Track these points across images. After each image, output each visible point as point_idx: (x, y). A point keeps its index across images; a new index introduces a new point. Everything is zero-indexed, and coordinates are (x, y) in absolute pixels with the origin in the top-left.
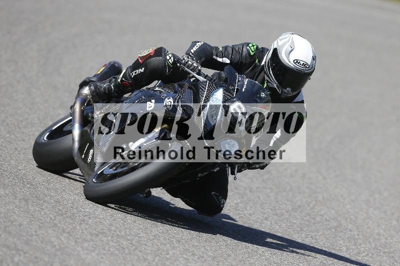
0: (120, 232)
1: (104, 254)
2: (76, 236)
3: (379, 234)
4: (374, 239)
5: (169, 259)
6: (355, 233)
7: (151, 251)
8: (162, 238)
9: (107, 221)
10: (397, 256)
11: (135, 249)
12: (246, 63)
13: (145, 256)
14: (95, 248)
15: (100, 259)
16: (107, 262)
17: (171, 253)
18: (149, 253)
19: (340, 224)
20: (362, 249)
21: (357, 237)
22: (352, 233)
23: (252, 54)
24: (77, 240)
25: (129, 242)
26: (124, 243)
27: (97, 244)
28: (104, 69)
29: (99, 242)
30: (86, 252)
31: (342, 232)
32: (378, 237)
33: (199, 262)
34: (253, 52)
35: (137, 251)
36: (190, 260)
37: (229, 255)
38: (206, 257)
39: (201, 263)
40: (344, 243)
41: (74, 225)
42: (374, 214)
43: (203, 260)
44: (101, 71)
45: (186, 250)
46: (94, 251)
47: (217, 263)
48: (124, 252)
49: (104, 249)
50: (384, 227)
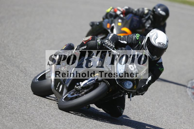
0: (24, 112)
1: (16, 123)
2: (3, 114)
3: (149, 110)
4: (147, 112)
5: (48, 124)
6: (138, 110)
7: (39, 121)
8: (44, 114)
9: (18, 107)
10: (158, 120)
11: (31, 120)
12: (135, 44)
13: (36, 123)
14: (12, 120)
15: (14, 125)
16: (17, 126)
17: (49, 121)
18: (38, 122)
19: (130, 106)
20: (141, 118)
21: (139, 112)
22: (136, 110)
23: (137, 39)
24: (3, 116)
25: (28, 116)
26: (26, 117)
27: (13, 118)
28: (66, 47)
29: (14, 117)
30: (7, 122)
31: (131, 110)
32: (149, 112)
33: (62, 125)
34: (138, 38)
35: (32, 121)
36: (58, 125)
37: (77, 122)
38: (65, 123)
39: (63, 126)
40: (132, 115)
41: (1, 109)
42: (147, 101)
43: (64, 124)
44: (64, 48)
45: (56, 120)
46: (11, 121)
47: (71, 126)
48: (26, 121)
49: (16, 120)
50: (151, 106)
